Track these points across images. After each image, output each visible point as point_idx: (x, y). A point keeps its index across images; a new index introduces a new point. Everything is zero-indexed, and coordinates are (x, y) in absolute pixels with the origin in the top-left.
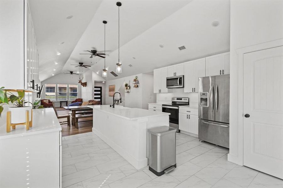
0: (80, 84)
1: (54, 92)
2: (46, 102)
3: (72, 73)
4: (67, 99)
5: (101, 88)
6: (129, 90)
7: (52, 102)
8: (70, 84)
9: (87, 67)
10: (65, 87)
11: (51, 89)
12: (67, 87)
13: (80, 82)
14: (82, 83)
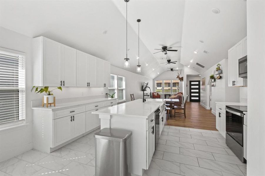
0: (178, 79)
1: (161, 86)
2: (156, 95)
3: (172, 70)
4: (170, 92)
5: (199, 81)
6: (214, 83)
7: (159, 95)
8: (173, 80)
9: (175, 63)
10: (169, 82)
11: (159, 85)
12: (170, 82)
13: (178, 77)
14: (179, 78)
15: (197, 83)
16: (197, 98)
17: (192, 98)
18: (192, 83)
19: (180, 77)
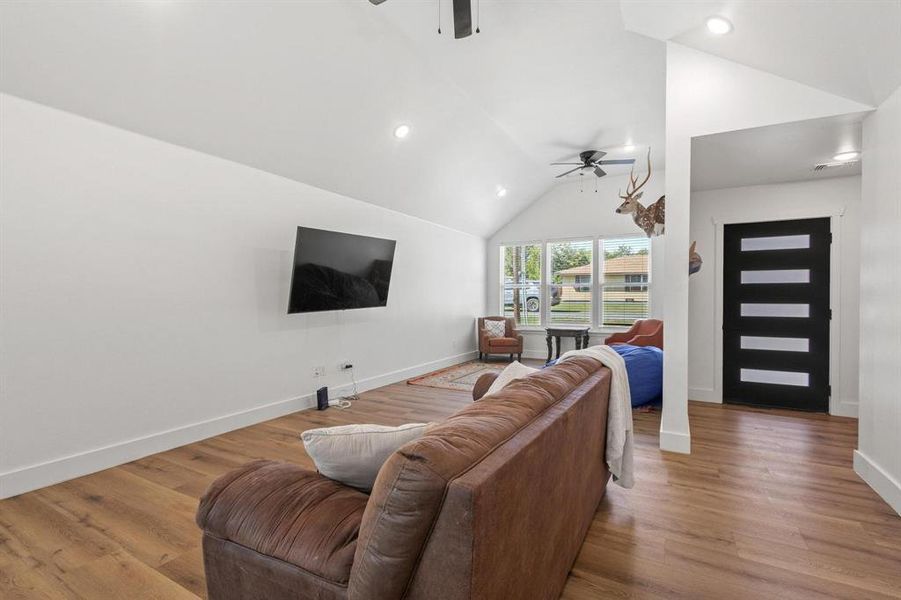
5: (819, 228)
13: (629, 203)
14: (639, 208)
15: (802, 242)
16: (801, 379)
17: (748, 375)
18: (749, 245)
19: (647, 201)
